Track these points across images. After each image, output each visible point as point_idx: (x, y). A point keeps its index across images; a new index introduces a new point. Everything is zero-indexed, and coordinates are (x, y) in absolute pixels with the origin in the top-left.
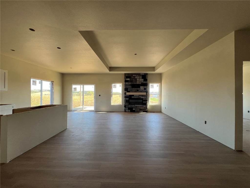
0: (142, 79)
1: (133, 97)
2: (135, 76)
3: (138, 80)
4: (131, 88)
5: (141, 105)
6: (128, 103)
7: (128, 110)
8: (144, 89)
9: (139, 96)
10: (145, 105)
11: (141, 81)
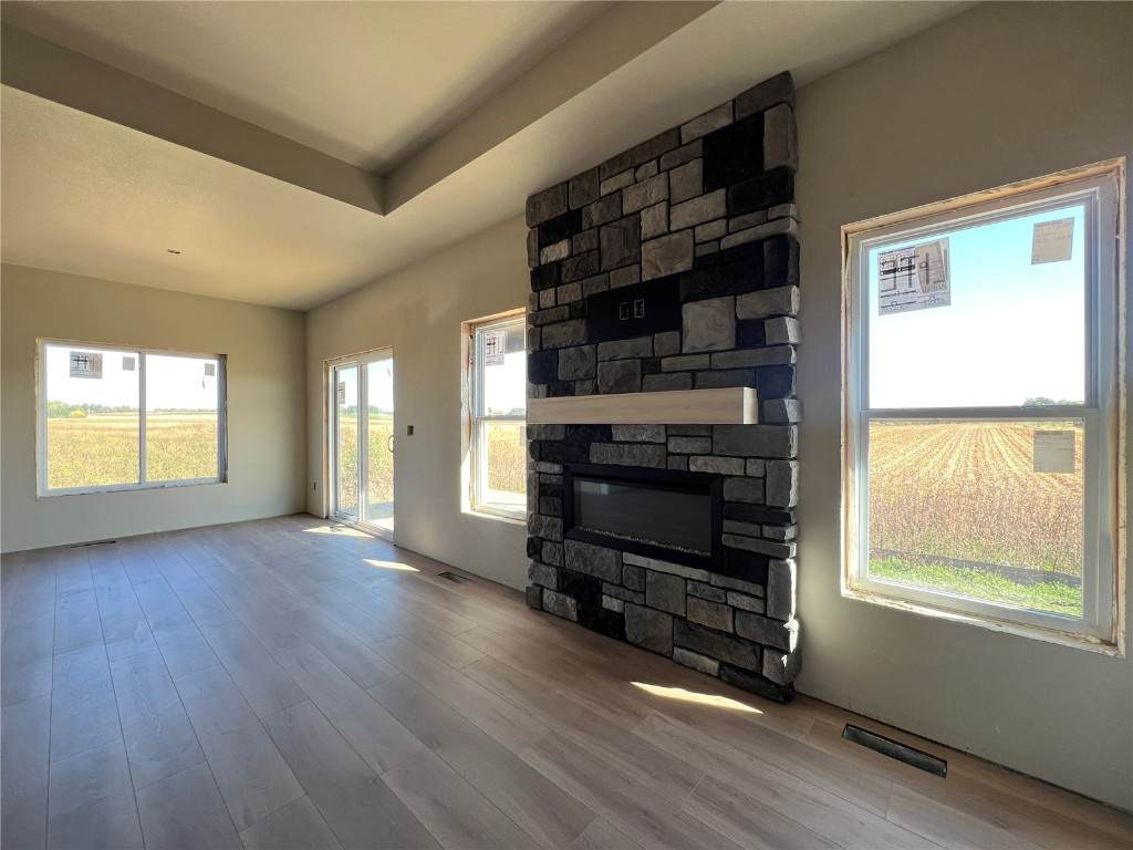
4: (586, 348)
5: (698, 574)
6: (559, 521)
7: (558, 591)
8: (730, 344)
9: (671, 447)
10: (758, 590)
11: (693, 228)
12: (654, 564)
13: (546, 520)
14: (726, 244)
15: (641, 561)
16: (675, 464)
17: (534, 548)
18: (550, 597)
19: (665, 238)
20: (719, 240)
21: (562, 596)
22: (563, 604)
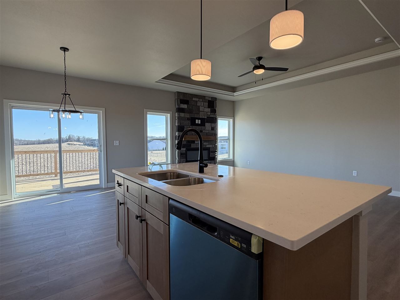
0: (208, 109)
2: (197, 101)
3: (201, 109)
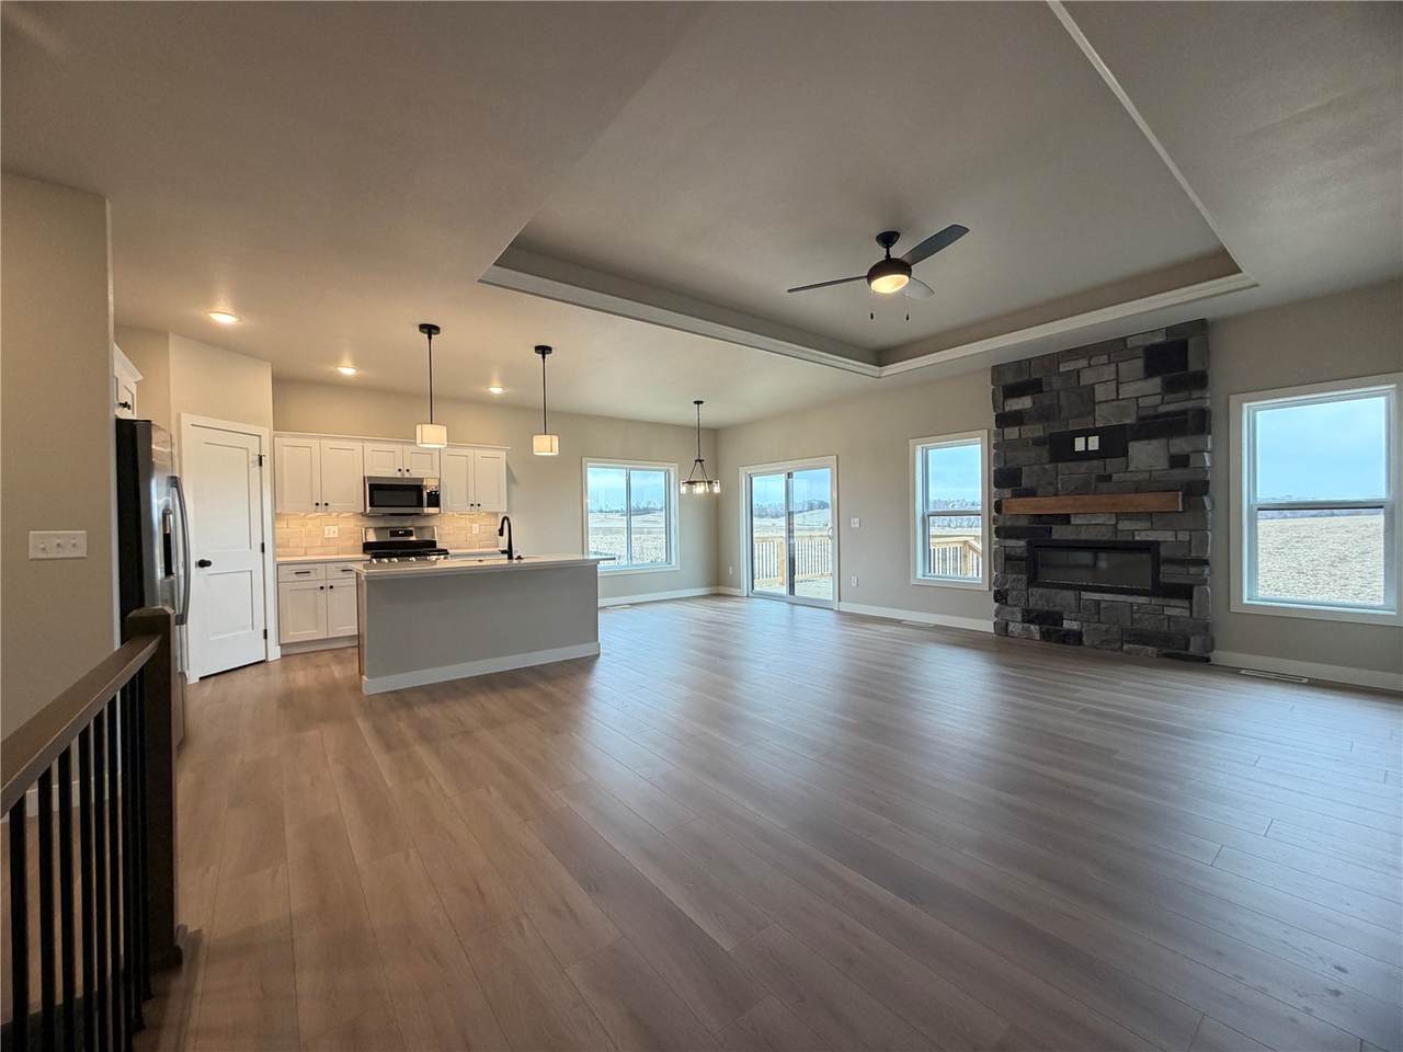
0: (1141, 384)
1: (1060, 533)
2: (1078, 371)
3: (1101, 393)
4: (1047, 466)
5: (1142, 600)
6: (1024, 577)
7: (1023, 621)
8: (1166, 466)
9: (1120, 526)
10: (1186, 604)
11: (1137, 398)
12: (1107, 597)
13: (1012, 577)
14: (1163, 409)
15: (1097, 596)
16: (1121, 538)
17: (1000, 597)
18: (1015, 628)
19: (1115, 403)
20: (1157, 406)
21: (1026, 625)
22: (1028, 630)
